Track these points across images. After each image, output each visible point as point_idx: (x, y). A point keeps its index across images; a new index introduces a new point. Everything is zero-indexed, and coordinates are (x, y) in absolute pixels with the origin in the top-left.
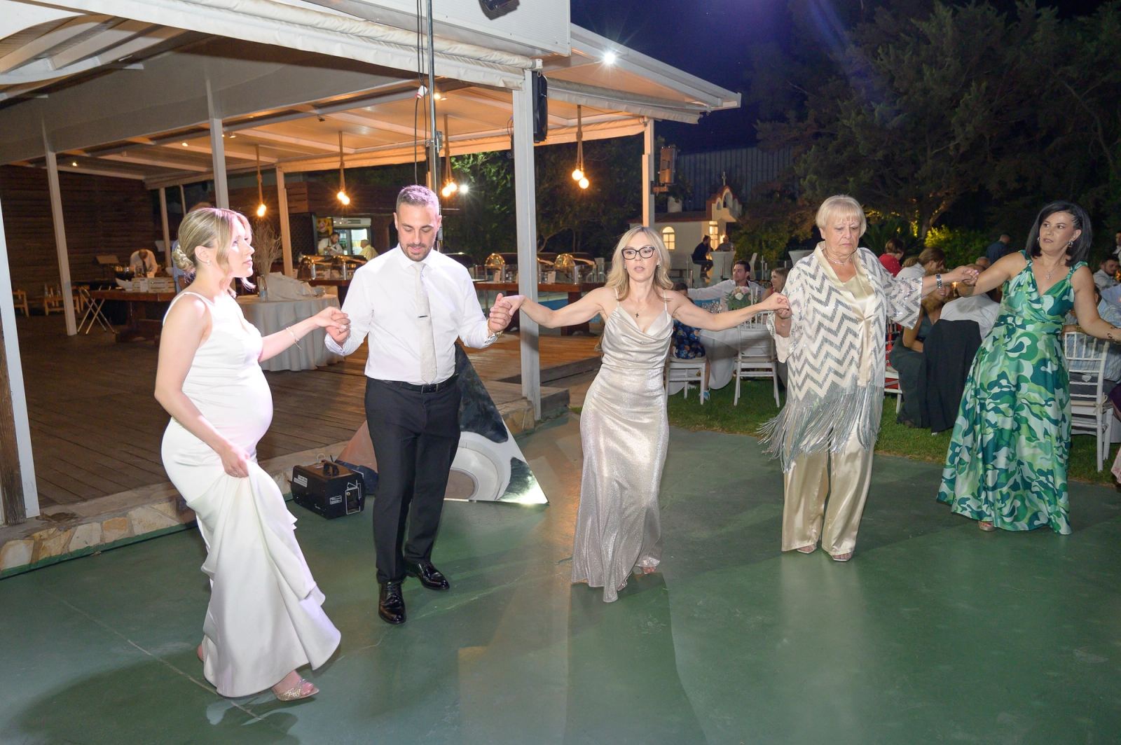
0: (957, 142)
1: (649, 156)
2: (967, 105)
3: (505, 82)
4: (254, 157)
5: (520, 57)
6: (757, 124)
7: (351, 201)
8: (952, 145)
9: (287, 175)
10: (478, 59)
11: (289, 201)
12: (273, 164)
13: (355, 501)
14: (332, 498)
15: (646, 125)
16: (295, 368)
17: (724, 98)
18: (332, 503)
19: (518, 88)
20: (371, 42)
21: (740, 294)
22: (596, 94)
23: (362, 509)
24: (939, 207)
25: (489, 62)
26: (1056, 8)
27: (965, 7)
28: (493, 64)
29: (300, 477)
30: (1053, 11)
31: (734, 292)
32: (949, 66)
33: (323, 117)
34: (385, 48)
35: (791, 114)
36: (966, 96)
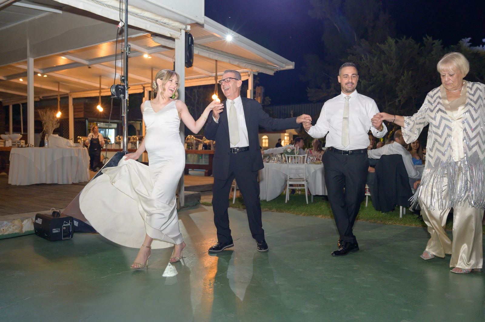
0: (399, 99)
1: (251, 90)
2: (403, 82)
3: (171, 34)
4: (57, 89)
5: (179, 23)
6: (308, 90)
7: (104, 110)
8: (397, 100)
9: (74, 99)
10: (157, 21)
11: (74, 112)
12: (67, 94)
13: (69, 233)
14: (54, 229)
15: (249, 76)
16: (60, 183)
17: (287, 64)
18: (54, 232)
19: (178, 38)
20: (99, 4)
21: (290, 149)
22: (222, 54)
23: (72, 237)
24: (393, 130)
25: (162, 23)
26: (441, 41)
27: (401, 40)
28: (164, 24)
29: (39, 219)
30: (440, 42)
31: (287, 149)
32: (394, 64)
33: (91, 67)
34: (107, 8)
35: (324, 86)
36: (403, 78)
